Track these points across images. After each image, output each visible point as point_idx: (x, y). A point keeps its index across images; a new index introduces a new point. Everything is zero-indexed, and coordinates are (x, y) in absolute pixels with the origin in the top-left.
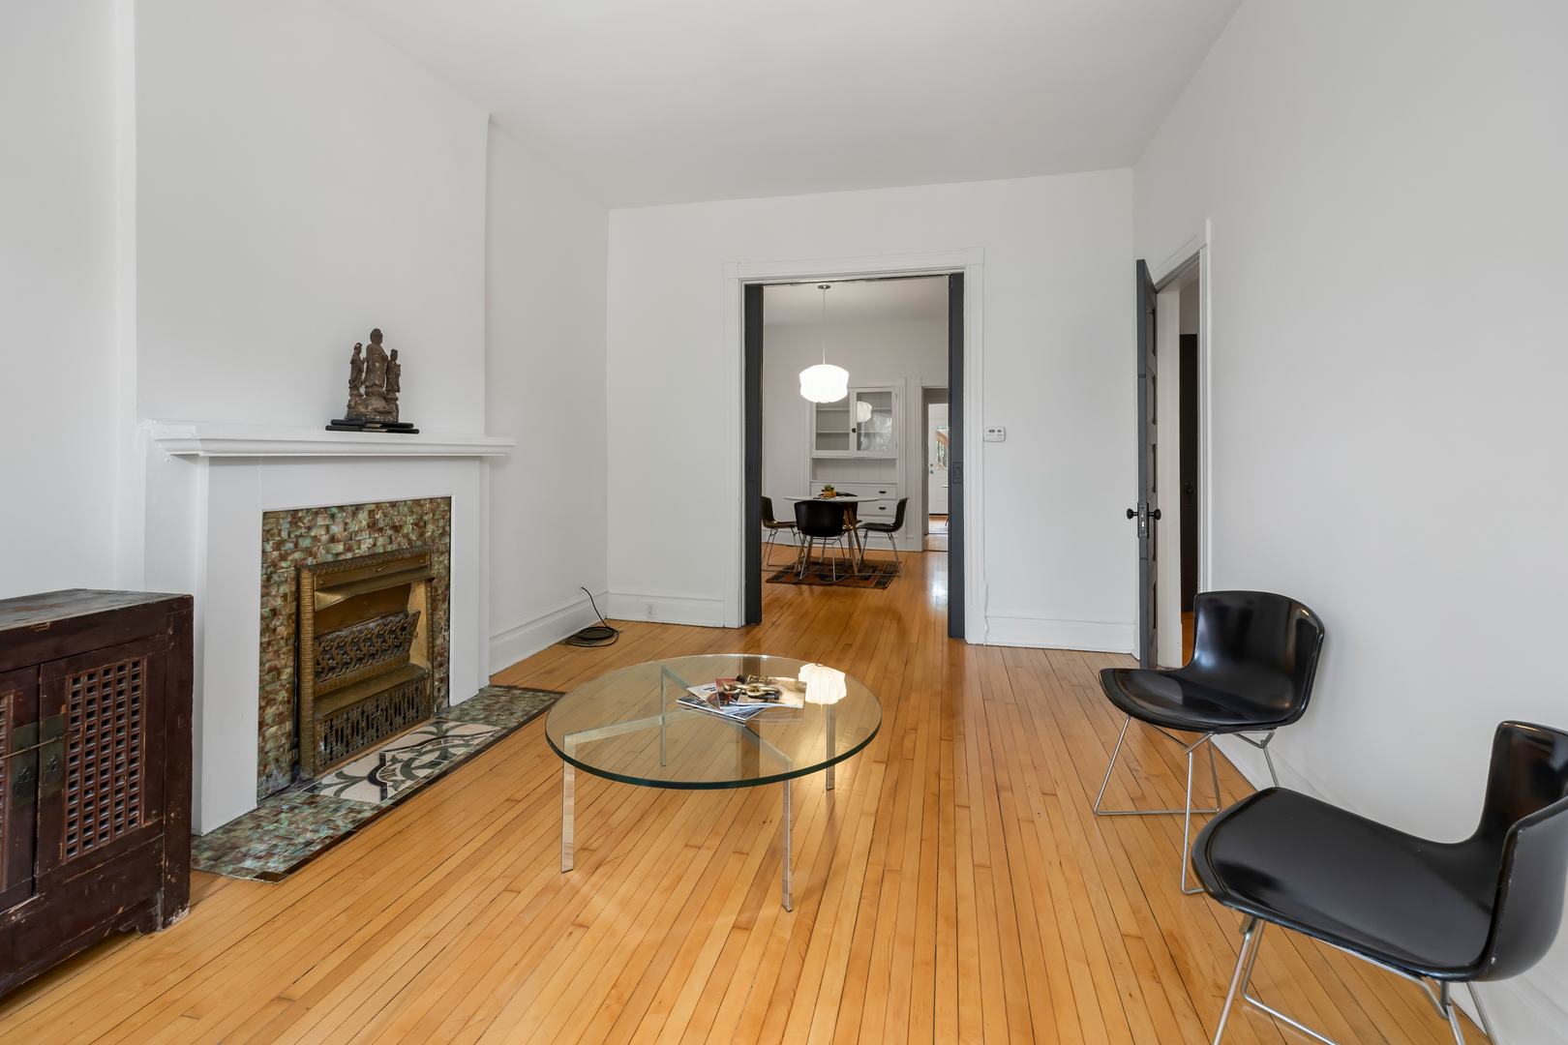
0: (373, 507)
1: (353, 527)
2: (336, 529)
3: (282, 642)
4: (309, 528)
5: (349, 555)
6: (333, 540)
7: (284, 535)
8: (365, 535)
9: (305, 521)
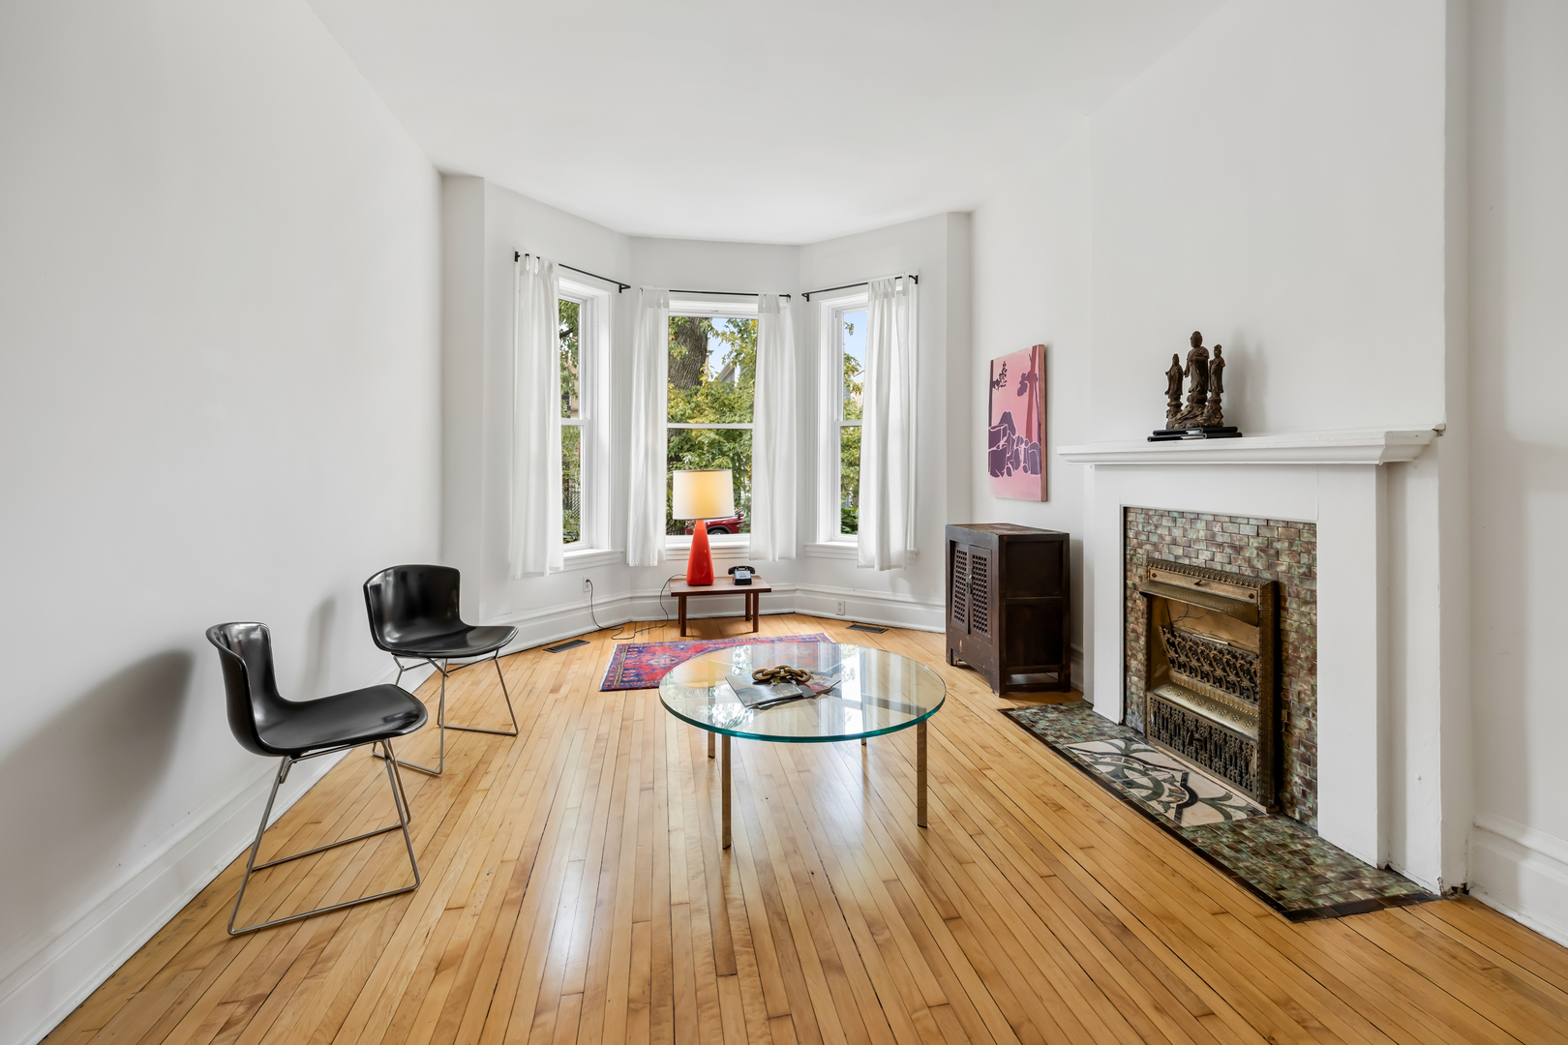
0: (1211, 518)
1: (1192, 535)
2: (1177, 533)
3: (1140, 613)
4: (1156, 527)
5: (1187, 562)
6: (1174, 542)
7: (1140, 528)
8: (1202, 546)
9: (1154, 520)
